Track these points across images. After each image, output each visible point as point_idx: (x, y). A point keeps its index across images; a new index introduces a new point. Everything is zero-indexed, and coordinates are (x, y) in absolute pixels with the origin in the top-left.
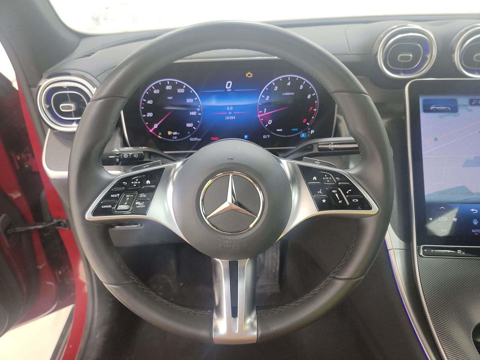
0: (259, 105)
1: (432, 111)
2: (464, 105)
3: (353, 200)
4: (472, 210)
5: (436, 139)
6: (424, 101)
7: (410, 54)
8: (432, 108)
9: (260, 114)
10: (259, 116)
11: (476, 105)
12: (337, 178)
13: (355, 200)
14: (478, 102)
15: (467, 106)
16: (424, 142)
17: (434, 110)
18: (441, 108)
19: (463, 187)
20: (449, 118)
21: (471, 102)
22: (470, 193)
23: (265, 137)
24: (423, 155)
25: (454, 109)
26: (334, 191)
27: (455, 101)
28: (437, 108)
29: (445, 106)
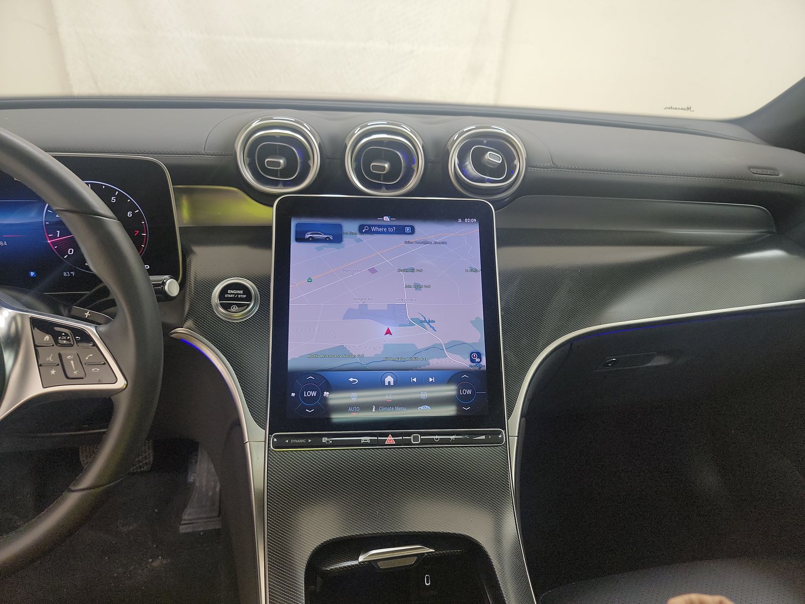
0: (46, 225)
1: (308, 240)
2: (351, 233)
3: (93, 370)
4: (351, 380)
5: (310, 280)
6: (297, 225)
7: (280, 159)
8: (307, 236)
9: (50, 238)
10: (49, 242)
11: (366, 232)
12: (77, 337)
13: (95, 370)
14: (370, 229)
15: (355, 234)
16: (293, 284)
17: (311, 239)
18: (320, 236)
19: (342, 347)
20: (329, 250)
21: (361, 229)
22: (351, 356)
23: (67, 274)
24: (290, 302)
25: (337, 238)
26: (70, 357)
27: (340, 226)
28: (315, 236)
29: (325, 234)
